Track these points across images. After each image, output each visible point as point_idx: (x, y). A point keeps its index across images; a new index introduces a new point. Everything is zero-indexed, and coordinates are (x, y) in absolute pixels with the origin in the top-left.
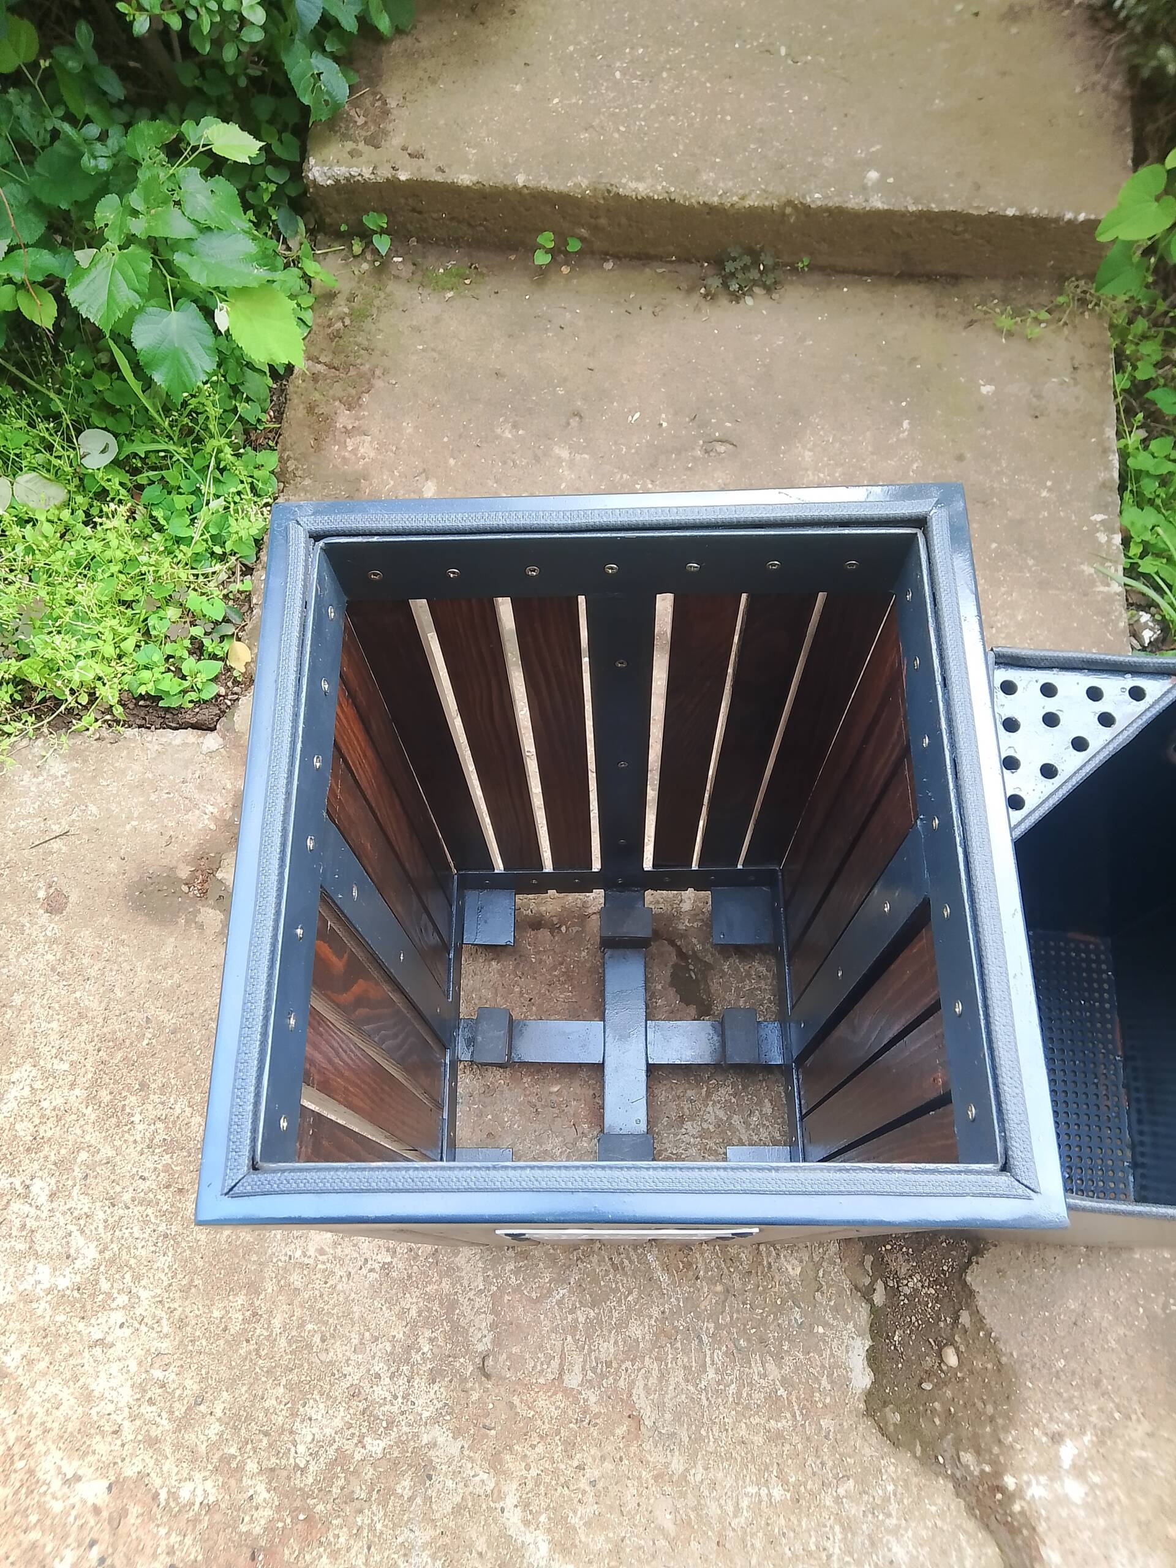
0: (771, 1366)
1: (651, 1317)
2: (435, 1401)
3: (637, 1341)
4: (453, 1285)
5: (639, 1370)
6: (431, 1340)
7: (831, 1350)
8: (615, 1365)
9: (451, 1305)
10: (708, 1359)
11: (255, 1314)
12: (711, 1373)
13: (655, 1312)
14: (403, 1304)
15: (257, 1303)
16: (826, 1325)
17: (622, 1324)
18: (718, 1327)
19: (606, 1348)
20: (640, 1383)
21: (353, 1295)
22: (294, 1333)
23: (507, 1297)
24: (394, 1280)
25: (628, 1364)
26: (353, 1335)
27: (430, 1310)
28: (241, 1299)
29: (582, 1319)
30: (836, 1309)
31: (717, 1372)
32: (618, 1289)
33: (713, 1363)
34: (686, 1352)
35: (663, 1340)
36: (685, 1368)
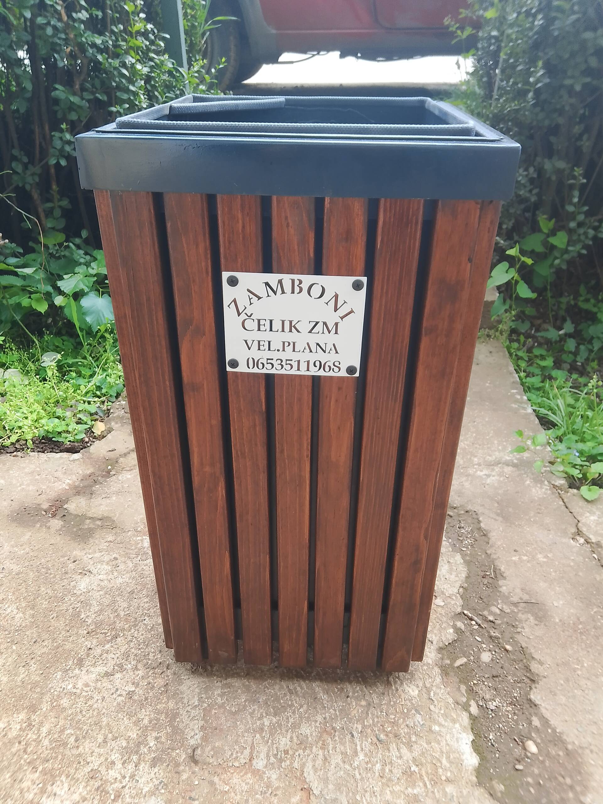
0: (404, 750)
1: (316, 721)
2: (154, 780)
3: (307, 736)
4: (177, 703)
5: (308, 755)
6: (157, 738)
7: (446, 741)
8: (290, 752)
9: (173, 716)
10: (359, 748)
11: (30, 725)
12: (361, 756)
13: (319, 718)
14: (139, 716)
15: (33, 717)
16: (440, 725)
17: (295, 726)
18: (364, 727)
19: (284, 742)
20: (310, 765)
21: (104, 711)
22: (56, 736)
23: (214, 711)
24: (135, 701)
25: (301, 752)
26: (100, 736)
27: (158, 720)
28: (22, 716)
29: (267, 723)
30: (445, 716)
31: (366, 755)
32: (292, 705)
33: (362, 749)
34: (343, 743)
35: (325, 736)
36: (342, 753)
